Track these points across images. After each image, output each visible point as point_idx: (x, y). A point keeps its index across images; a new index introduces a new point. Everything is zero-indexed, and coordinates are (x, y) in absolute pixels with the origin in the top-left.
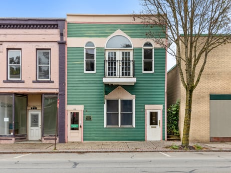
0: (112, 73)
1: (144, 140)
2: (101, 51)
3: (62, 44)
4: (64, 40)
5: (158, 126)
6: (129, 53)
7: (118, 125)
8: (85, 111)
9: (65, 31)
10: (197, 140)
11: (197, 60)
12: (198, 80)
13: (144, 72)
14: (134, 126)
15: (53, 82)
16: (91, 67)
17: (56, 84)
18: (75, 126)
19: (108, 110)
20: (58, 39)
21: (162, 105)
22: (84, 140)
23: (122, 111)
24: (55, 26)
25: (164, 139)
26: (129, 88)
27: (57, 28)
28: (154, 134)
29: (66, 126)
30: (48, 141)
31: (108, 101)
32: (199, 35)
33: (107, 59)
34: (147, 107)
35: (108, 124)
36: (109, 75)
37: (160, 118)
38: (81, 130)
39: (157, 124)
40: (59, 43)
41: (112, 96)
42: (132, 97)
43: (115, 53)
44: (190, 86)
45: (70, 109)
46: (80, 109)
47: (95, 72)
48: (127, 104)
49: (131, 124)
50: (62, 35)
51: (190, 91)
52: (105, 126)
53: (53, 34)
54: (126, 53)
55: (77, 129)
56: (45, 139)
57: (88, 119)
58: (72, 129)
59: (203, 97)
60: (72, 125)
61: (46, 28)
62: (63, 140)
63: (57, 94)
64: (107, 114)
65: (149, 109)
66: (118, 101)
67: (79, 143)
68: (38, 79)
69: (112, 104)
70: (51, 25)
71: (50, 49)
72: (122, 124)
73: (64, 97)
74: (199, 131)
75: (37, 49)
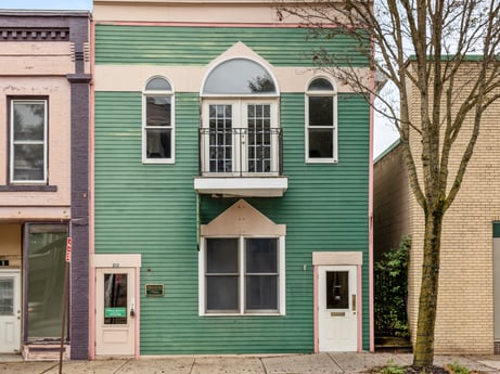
0: (221, 164)
1: (311, 351)
2: (191, 101)
3: (80, 83)
4: (87, 71)
5: (349, 312)
6: (267, 108)
7: (236, 307)
8: (145, 269)
9: (89, 47)
10: (457, 350)
11: (455, 128)
12: (457, 186)
13: (309, 160)
14: (283, 311)
15: (54, 189)
16: (160, 145)
17: (64, 195)
18: (116, 312)
19: (209, 268)
20: (69, 68)
21: (360, 253)
22: (142, 352)
23: (248, 269)
24: (61, 34)
25: (366, 347)
26: (267, 205)
27: (65, 39)
28: (340, 332)
29: (91, 312)
30: (40, 356)
31: (210, 242)
32: (460, 59)
33: (206, 125)
34: (318, 257)
35: (209, 306)
36: (212, 168)
37: (354, 288)
38: (133, 325)
39: (347, 307)
40: (72, 81)
41: (221, 228)
42: (278, 232)
43: (230, 107)
44: (435, 200)
45: (102, 263)
46: (129, 263)
47: (171, 160)
48: (263, 250)
49: (275, 306)
50: (79, 57)
51: (434, 214)
52: (201, 312)
53: (56, 56)
54: (259, 107)
55: (123, 321)
56: (31, 350)
57: (153, 291)
58: (110, 321)
59: (473, 230)
60: (109, 310)
61: (34, 39)
62: (82, 353)
63: (66, 222)
64: (208, 278)
65: (324, 262)
66: (236, 241)
67: (129, 360)
68: (12, 181)
69: (220, 251)
70: (49, 30)
71: (47, 97)
72: (249, 306)
73: (87, 233)
74: (464, 323)
75: (10, 97)
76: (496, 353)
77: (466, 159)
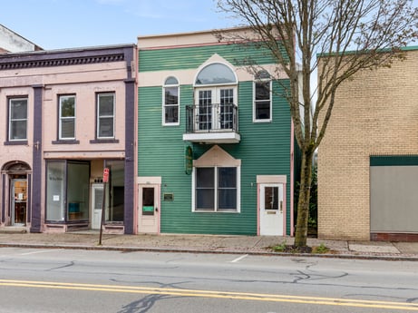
0: (205, 124)
1: (256, 234)
2: (188, 90)
3: (130, 83)
4: (134, 76)
5: (278, 212)
6: (232, 91)
7: (213, 208)
8: (164, 185)
9: (135, 63)
12: (321, 135)
14: (239, 210)
15: (117, 141)
16: (172, 115)
17: (122, 145)
18: (148, 209)
19: (198, 184)
20: (124, 76)
21: (285, 176)
22: (161, 231)
23: (220, 185)
24: (120, 57)
25: (288, 233)
27: (123, 60)
28: (272, 224)
29: (135, 208)
30: (111, 232)
31: (199, 170)
33: (197, 103)
34: (260, 178)
35: (198, 206)
37: (282, 197)
38: (157, 216)
39: (277, 208)
40: (126, 82)
41: (204, 162)
42: (236, 163)
43: (210, 92)
45: (141, 182)
46: (155, 182)
47: (177, 124)
48: (228, 174)
49: (235, 208)
50: (129, 69)
52: (193, 210)
53: (117, 69)
54: (227, 91)
55: (152, 213)
56: (106, 228)
57: (168, 198)
58: (145, 213)
60: (145, 207)
61: (108, 61)
62: (130, 231)
63: (123, 159)
64: (197, 191)
65: (264, 182)
66: (213, 168)
67: (153, 236)
69: (204, 175)
70: (114, 56)
71: (114, 92)
72: (220, 207)
73: (133, 165)
75: (97, 93)
76: (371, 240)
77: (327, 119)
